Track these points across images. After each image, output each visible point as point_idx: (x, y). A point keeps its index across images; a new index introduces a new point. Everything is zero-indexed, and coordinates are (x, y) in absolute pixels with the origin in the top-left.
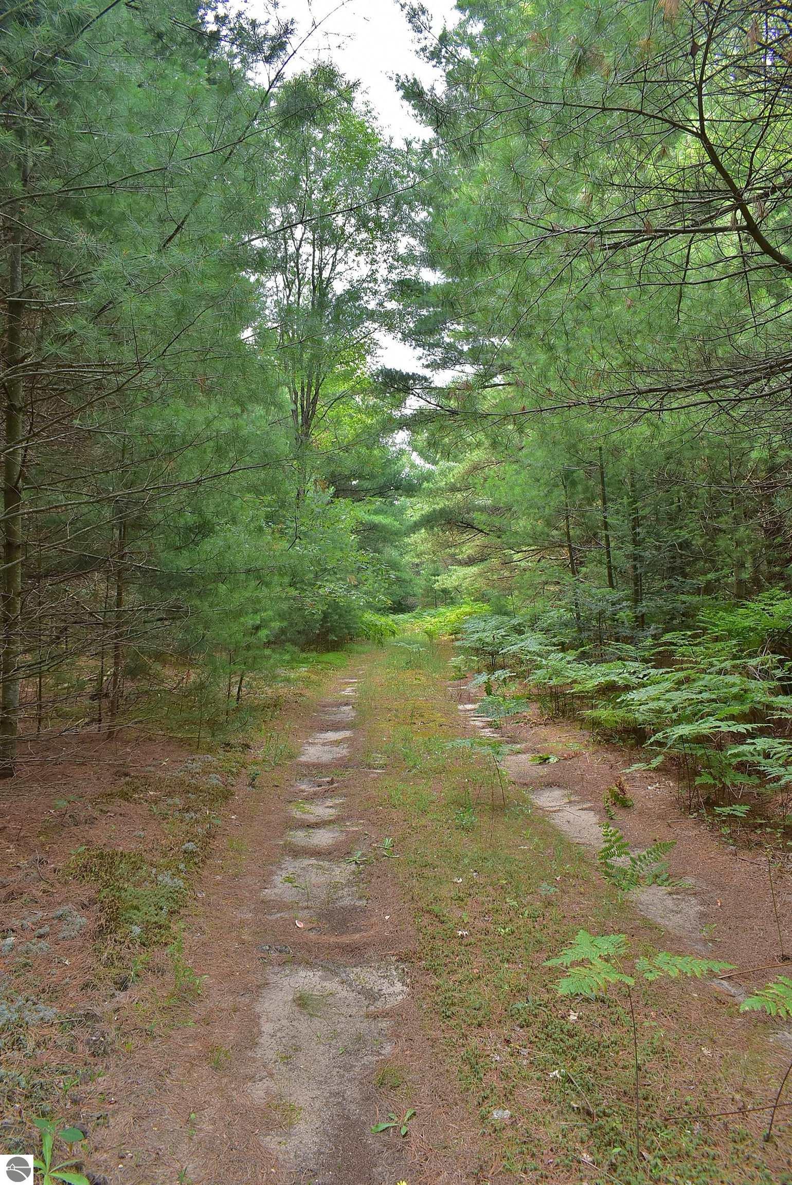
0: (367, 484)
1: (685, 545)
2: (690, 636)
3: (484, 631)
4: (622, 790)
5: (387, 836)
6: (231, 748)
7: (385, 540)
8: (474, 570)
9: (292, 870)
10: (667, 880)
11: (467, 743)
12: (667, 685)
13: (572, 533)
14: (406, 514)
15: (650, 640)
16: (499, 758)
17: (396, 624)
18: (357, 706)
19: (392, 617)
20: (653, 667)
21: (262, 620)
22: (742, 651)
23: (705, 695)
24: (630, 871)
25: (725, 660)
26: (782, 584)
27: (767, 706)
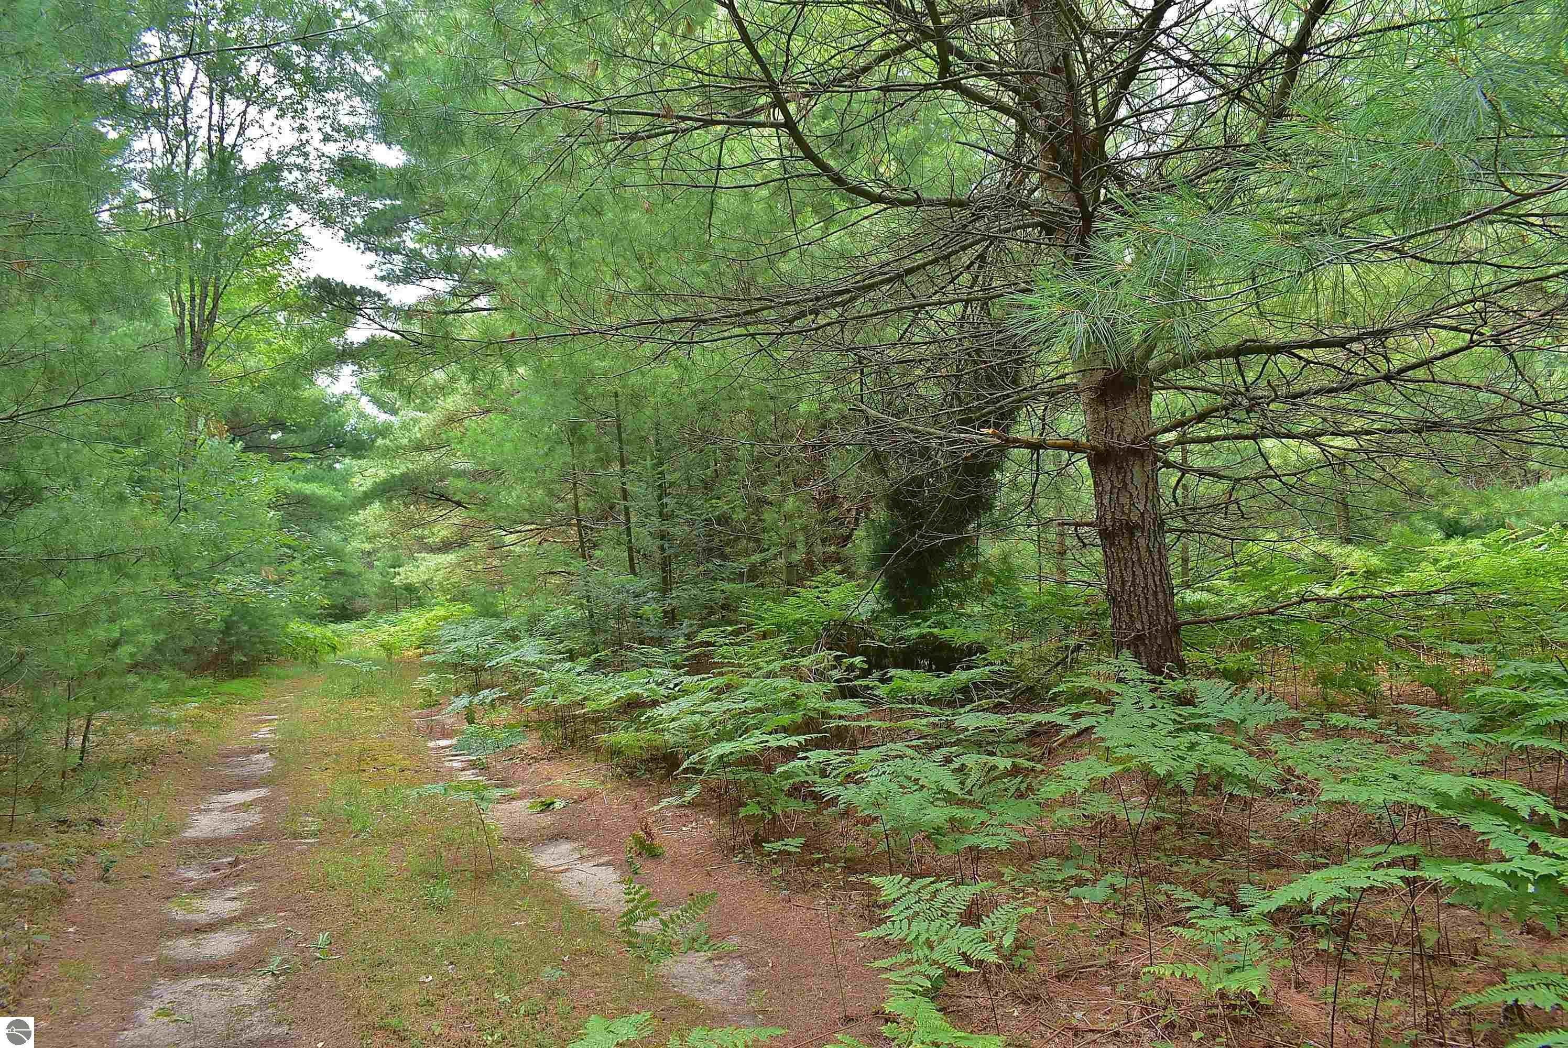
0: (293, 439)
1: (723, 520)
2: (731, 634)
3: (464, 638)
4: (649, 834)
5: (321, 930)
6: (69, 827)
7: (320, 518)
8: (450, 558)
9: (169, 996)
10: (707, 943)
11: (438, 788)
12: (704, 694)
13: (581, 505)
14: (352, 484)
15: (682, 639)
16: (484, 805)
17: (338, 636)
18: (277, 755)
19: (332, 626)
20: (687, 673)
21: (123, 633)
22: (794, 650)
23: (750, 704)
24: (659, 938)
25: (774, 661)
26: (838, 568)
27: (823, 713)
